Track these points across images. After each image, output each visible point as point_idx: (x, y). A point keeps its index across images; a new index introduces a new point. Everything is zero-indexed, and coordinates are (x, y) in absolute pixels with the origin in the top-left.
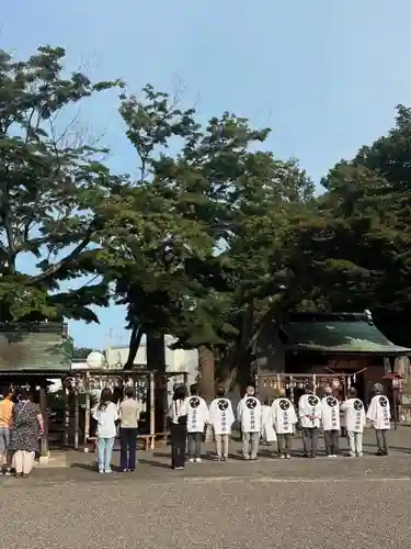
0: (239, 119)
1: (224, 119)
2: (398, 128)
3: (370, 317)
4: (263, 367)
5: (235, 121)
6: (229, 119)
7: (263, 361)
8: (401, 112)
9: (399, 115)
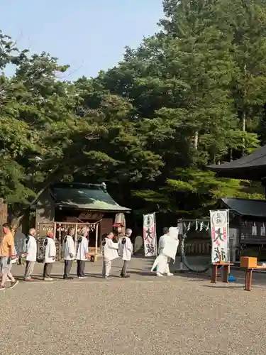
0: (53, 58)
1: (42, 56)
2: (124, 61)
3: (105, 187)
4: (42, 215)
5: (50, 59)
6: (45, 56)
7: (42, 211)
8: (127, 51)
9: (126, 53)
